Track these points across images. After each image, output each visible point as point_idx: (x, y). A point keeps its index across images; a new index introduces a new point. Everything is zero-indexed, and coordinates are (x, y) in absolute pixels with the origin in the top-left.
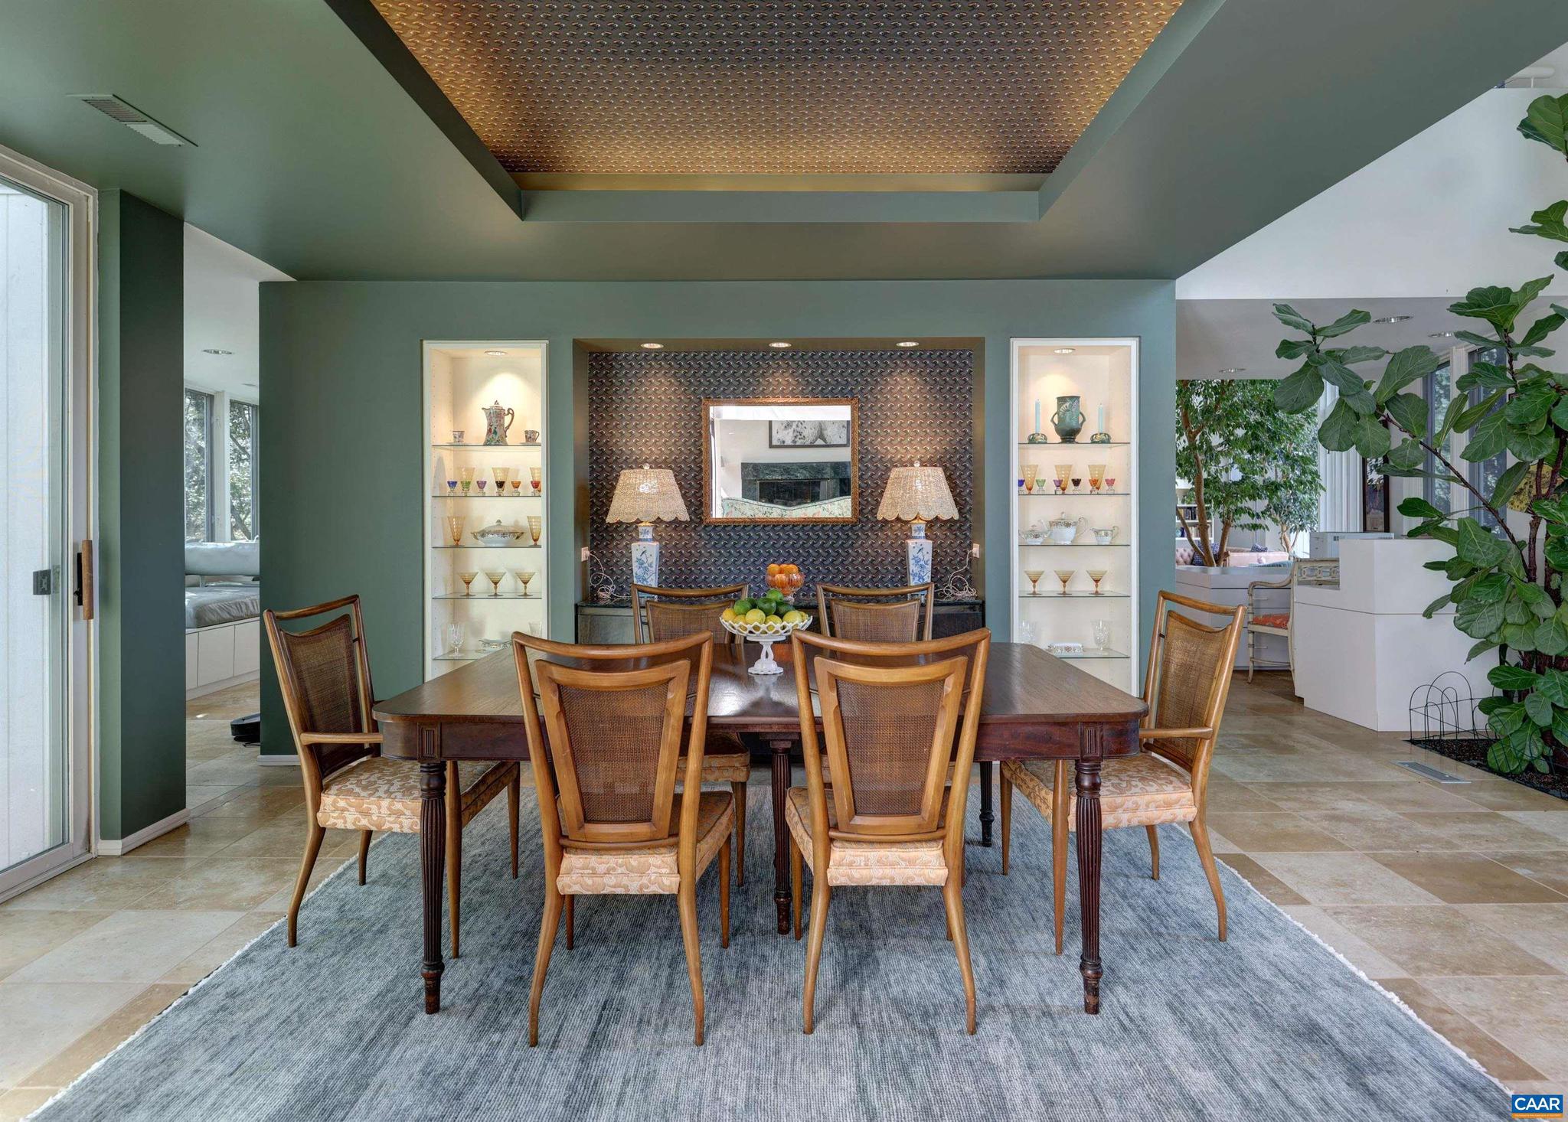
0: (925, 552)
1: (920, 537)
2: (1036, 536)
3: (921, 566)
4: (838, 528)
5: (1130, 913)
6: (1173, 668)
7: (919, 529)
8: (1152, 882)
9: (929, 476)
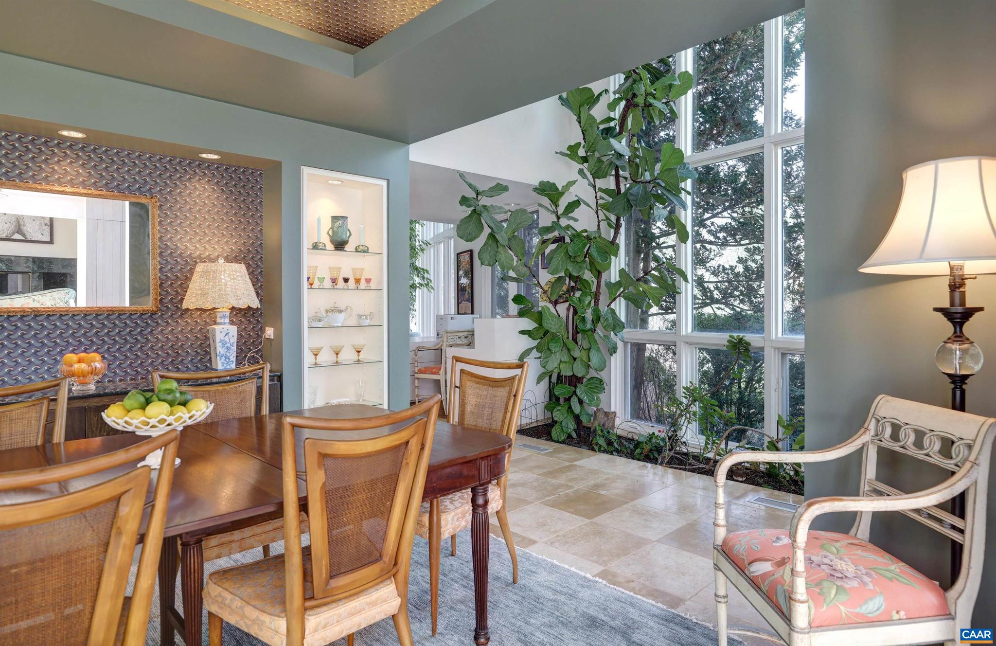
0: (230, 335)
1: (225, 323)
2: (320, 321)
3: (228, 348)
4: (146, 316)
5: (456, 586)
6: (468, 409)
7: (225, 315)
8: (453, 557)
9: (236, 271)
